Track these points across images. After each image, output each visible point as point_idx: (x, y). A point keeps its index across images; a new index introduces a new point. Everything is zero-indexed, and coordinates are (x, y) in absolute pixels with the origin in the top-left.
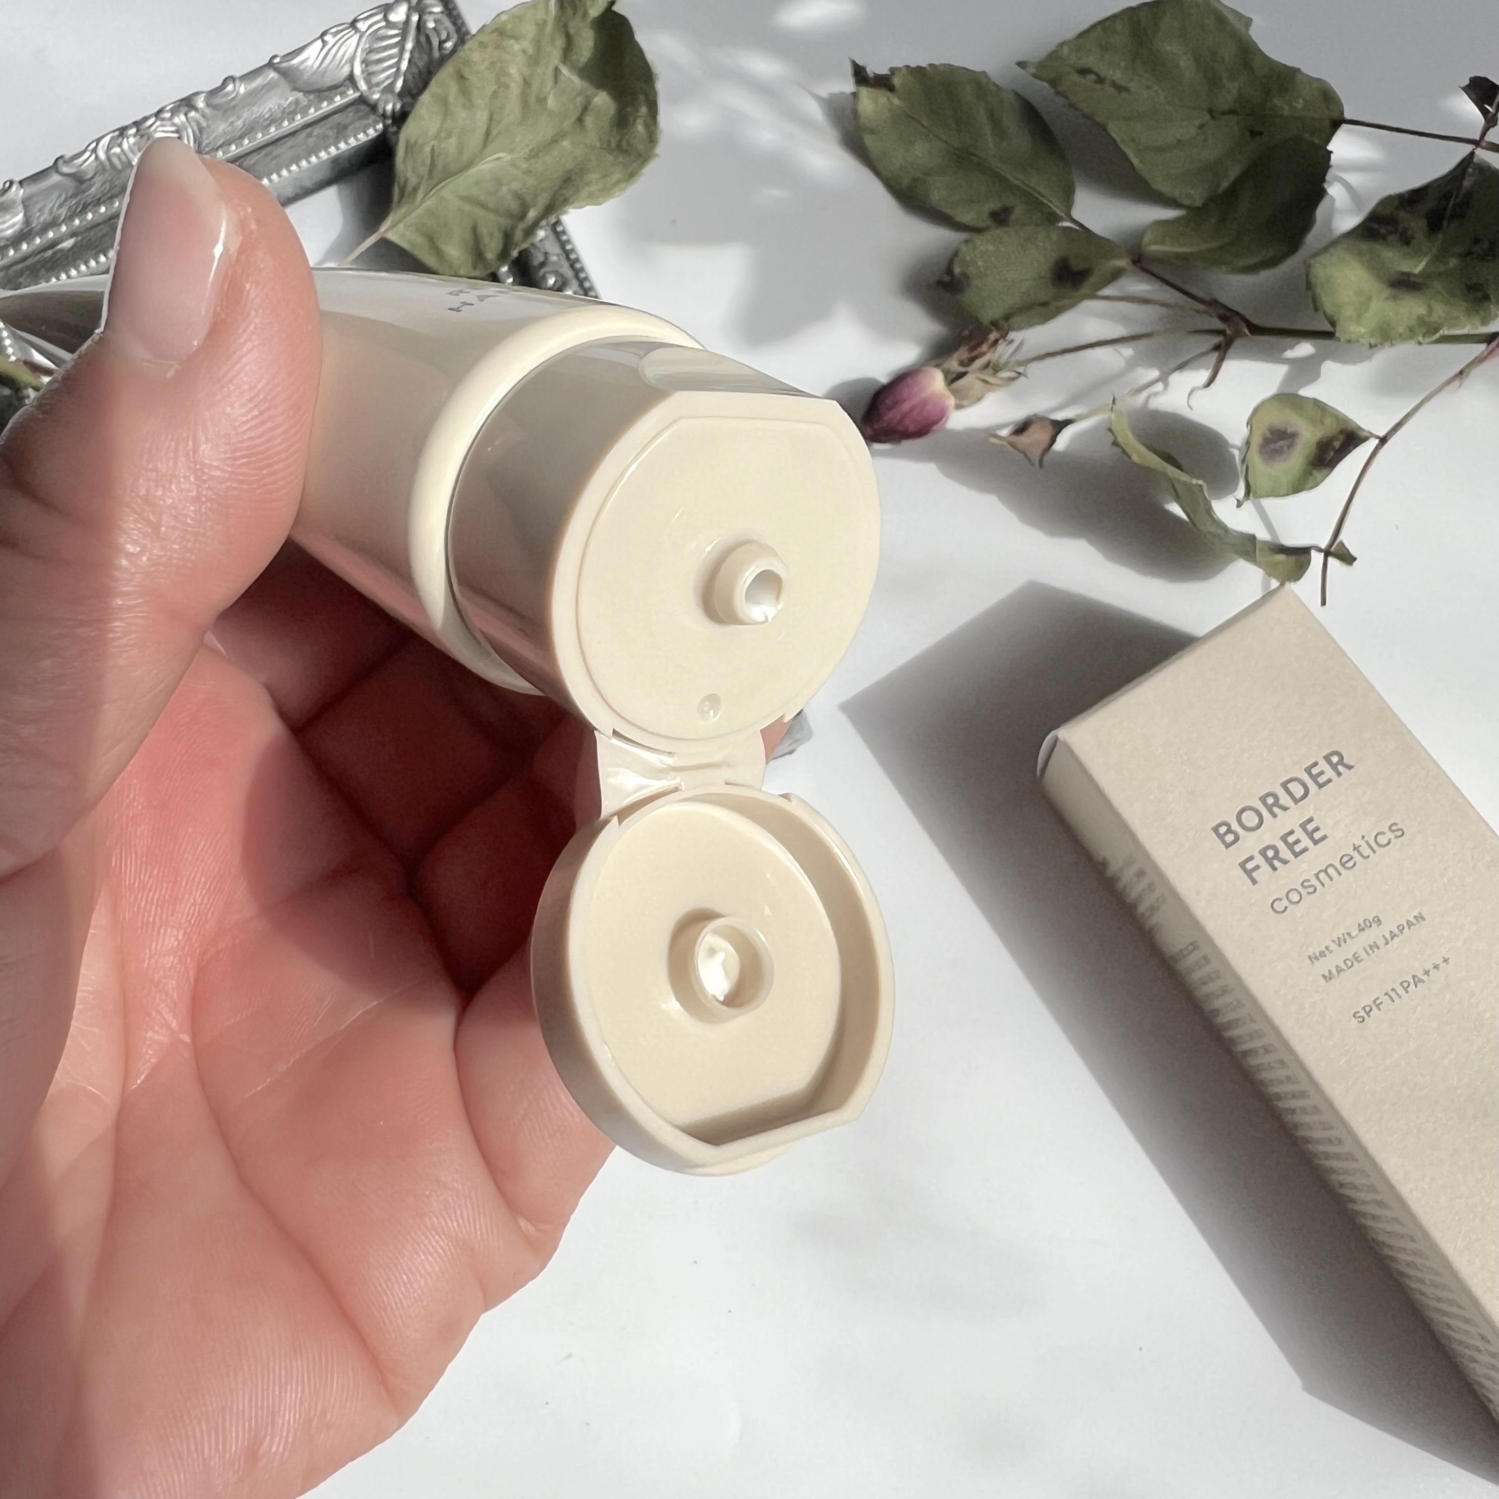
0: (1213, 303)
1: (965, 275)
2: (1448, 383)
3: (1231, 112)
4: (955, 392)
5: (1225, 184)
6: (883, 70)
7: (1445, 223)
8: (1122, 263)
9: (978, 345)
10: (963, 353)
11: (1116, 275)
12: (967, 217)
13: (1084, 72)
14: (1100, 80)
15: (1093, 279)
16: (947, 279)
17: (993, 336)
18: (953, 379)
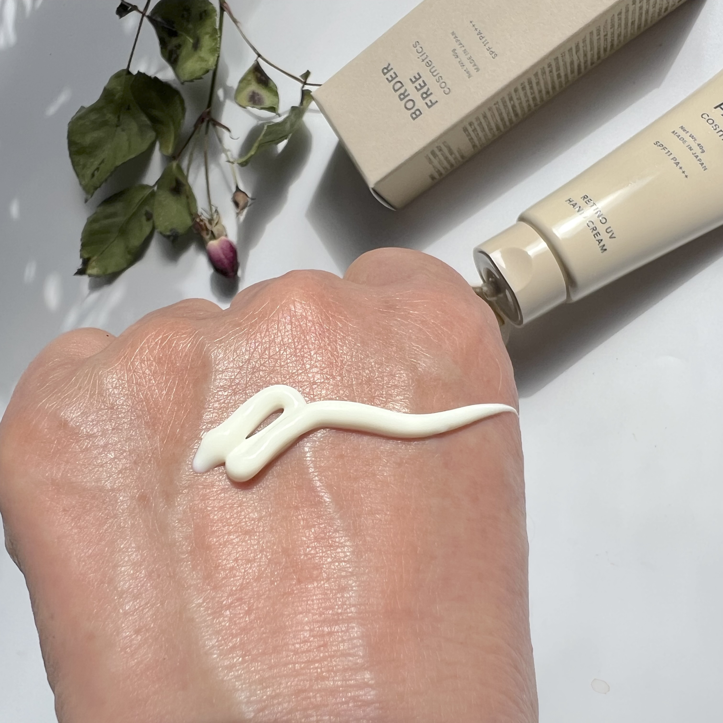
0: (196, 126)
1: (171, 230)
2: (238, 27)
3: (119, 117)
4: (220, 236)
5: (148, 122)
6: (80, 261)
7: (174, 30)
8: (174, 164)
9: (201, 226)
10: (204, 234)
11: (179, 167)
12: (147, 230)
13: (93, 175)
14: (97, 169)
15: (180, 178)
16: (172, 238)
17: (198, 220)
18: (214, 237)
